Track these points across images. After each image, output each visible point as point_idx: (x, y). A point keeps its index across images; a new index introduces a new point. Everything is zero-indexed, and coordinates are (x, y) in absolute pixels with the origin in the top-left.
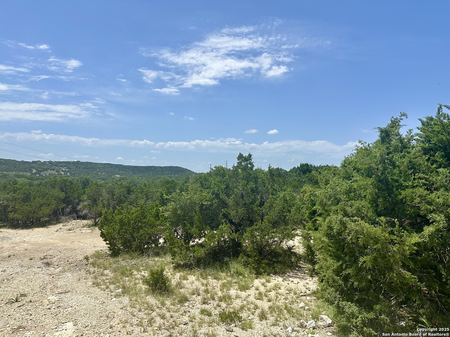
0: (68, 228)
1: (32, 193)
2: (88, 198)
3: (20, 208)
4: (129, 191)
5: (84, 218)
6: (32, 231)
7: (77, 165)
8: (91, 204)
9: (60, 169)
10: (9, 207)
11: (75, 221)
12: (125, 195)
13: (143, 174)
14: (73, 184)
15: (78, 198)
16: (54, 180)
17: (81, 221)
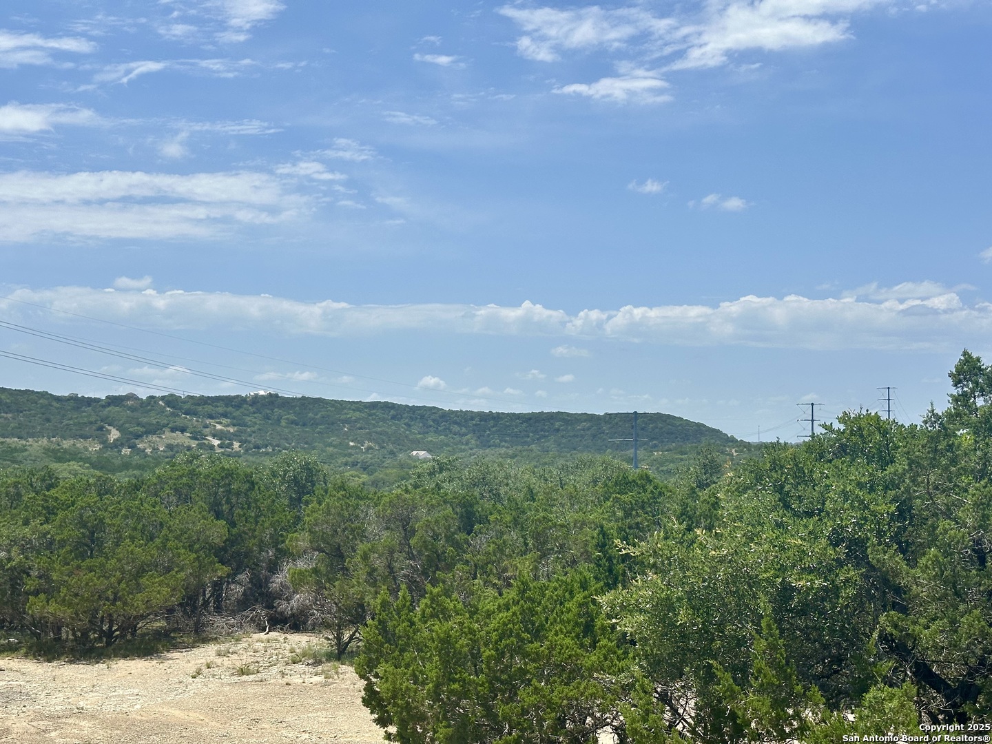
0: (238, 664)
1: (107, 521)
2: (311, 542)
3: (66, 578)
4: (469, 519)
5: (296, 623)
6: (106, 672)
7: (268, 412)
8: (323, 568)
9: (206, 426)
10: (29, 575)
11: (262, 635)
12: (454, 533)
13: (519, 448)
14: (256, 487)
15: (276, 541)
16: (187, 469)
17: (284, 636)
